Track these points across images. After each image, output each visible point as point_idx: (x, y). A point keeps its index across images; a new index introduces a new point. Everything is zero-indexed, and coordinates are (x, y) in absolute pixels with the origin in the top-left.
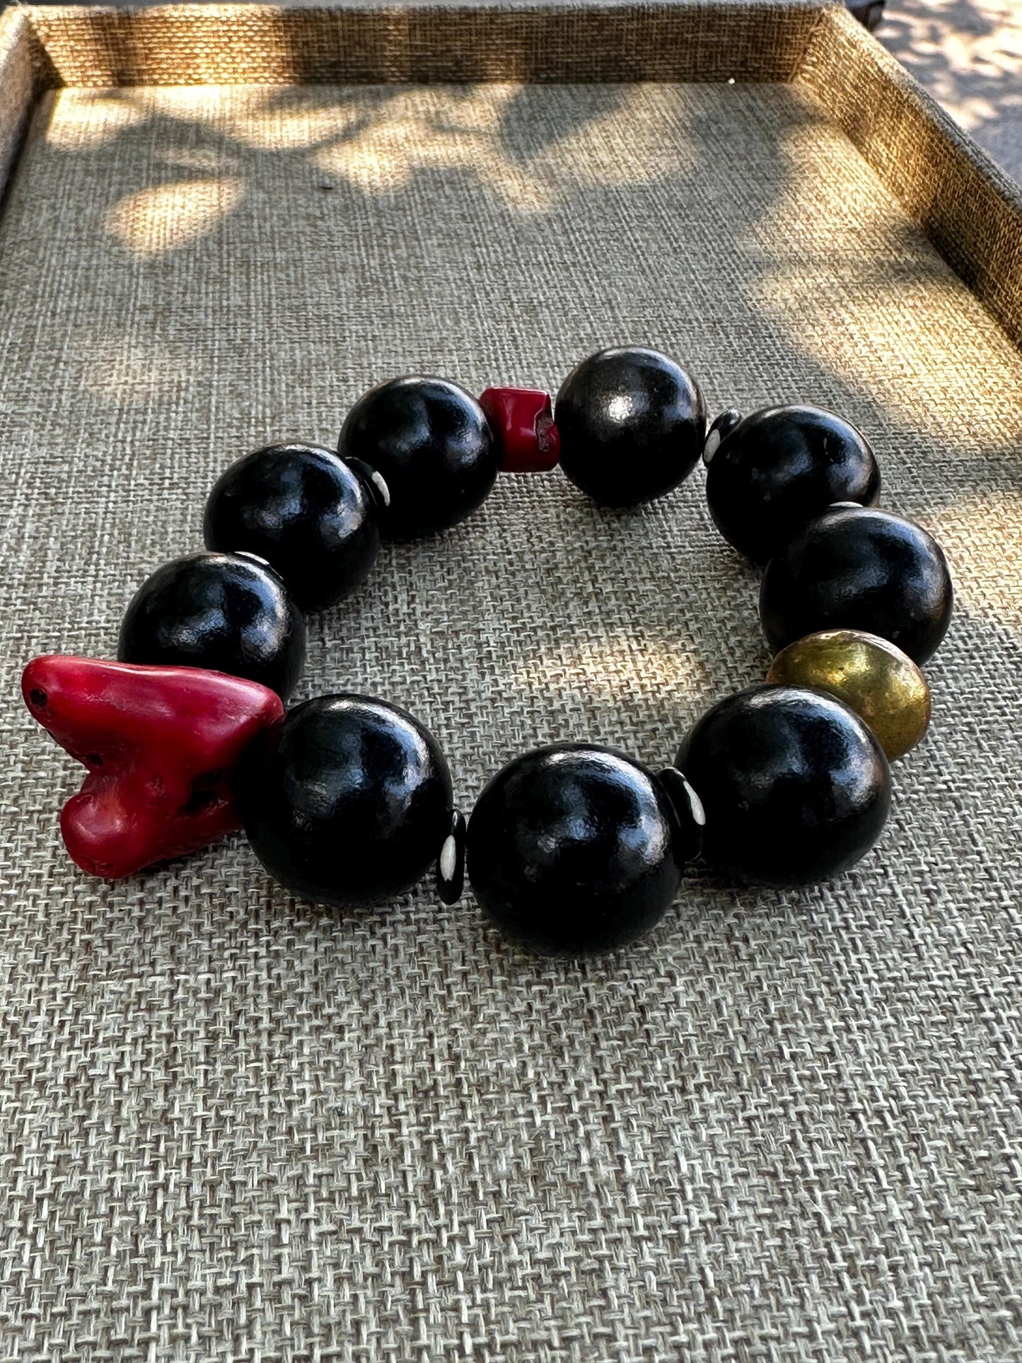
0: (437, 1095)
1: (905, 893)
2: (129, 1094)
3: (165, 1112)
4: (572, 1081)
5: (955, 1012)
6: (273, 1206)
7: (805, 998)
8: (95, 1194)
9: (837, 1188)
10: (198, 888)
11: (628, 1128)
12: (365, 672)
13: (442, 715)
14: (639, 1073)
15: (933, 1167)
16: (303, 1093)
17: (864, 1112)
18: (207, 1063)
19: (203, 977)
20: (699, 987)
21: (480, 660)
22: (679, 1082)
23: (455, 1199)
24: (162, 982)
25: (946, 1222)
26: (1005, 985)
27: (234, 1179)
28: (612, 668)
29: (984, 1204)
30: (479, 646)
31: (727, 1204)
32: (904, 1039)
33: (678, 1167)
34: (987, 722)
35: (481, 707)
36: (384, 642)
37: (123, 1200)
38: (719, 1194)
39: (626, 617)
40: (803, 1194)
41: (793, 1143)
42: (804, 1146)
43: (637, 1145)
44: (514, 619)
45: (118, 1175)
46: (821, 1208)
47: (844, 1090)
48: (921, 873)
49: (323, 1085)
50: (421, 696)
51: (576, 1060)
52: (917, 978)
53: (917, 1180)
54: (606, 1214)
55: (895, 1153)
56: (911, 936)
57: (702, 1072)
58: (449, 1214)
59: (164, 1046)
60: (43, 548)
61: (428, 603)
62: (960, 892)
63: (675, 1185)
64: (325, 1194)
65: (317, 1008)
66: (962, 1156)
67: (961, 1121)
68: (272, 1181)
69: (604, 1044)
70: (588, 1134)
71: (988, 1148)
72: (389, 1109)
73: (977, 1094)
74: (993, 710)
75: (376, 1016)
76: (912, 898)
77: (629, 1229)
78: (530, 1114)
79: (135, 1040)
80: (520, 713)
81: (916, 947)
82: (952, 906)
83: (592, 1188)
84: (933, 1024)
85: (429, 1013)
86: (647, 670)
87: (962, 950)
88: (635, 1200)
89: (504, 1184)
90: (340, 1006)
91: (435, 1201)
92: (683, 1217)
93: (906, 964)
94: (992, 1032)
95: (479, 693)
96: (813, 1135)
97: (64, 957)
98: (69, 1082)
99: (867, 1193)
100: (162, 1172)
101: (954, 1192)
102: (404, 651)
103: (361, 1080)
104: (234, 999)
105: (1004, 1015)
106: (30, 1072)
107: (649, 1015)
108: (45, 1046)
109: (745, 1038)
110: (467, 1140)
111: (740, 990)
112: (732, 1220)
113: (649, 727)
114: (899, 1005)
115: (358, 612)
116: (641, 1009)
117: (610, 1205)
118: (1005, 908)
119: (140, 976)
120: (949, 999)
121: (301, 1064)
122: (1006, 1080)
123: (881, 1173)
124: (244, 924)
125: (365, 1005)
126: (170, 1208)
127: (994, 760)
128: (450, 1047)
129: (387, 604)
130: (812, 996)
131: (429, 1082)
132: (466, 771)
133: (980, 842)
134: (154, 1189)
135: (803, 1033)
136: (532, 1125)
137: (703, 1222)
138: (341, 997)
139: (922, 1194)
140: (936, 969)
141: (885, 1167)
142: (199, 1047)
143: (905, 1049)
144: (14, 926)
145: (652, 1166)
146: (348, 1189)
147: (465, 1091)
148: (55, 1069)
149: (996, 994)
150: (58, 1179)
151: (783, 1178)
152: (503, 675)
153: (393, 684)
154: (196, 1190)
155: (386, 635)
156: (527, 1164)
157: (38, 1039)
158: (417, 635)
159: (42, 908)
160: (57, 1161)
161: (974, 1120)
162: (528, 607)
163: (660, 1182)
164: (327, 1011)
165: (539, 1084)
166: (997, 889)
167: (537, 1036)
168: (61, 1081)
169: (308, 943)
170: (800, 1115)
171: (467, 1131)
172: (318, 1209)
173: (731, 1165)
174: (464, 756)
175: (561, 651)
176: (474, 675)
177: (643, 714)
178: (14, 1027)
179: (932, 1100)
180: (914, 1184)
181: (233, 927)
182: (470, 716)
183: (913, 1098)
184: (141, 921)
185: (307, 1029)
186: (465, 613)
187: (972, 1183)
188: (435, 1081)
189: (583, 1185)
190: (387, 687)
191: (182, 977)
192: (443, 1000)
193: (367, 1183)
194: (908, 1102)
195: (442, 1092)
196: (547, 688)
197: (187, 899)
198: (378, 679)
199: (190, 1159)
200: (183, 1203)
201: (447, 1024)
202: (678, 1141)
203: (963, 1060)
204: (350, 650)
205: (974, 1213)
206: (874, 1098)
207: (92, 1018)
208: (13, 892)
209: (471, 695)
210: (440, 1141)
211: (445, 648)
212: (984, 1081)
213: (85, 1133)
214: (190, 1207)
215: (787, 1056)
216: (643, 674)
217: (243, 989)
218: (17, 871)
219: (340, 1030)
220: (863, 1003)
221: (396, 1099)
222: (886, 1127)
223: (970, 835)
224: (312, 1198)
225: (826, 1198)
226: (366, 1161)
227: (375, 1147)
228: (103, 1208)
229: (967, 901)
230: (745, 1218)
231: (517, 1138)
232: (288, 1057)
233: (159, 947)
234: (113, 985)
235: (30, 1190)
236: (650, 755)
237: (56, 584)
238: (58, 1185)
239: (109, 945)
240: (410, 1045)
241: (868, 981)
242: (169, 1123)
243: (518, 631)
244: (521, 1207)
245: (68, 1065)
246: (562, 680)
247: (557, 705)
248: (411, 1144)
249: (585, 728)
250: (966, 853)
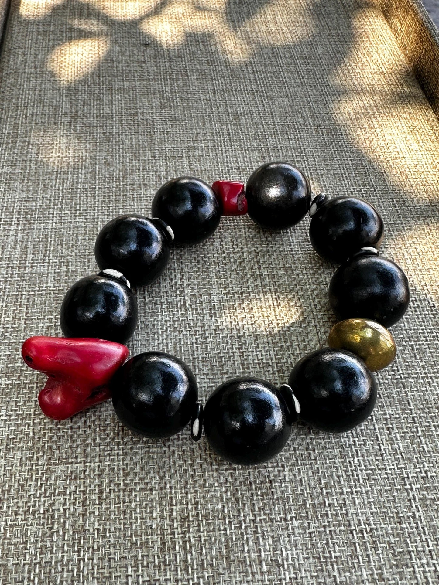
0: (189, 521)
1: (379, 429)
2: (69, 518)
3: (83, 526)
4: (242, 515)
5: (395, 485)
6: (125, 569)
7: (336, 478)
8: (56, 562)
9: (343, 564)
10: (94, 421)
11: (263, 537)
12: (162, 315)
13: (194, 337)
14: (268, 512)
15: (381, 556)
16: (136, 519)
17: (356, 530)
18: (99, 504)
19: (97, 464)
20: (294, 472)
21: (211, 309)
22: (284, 516)
23: (195, 567)
24: (81, 466)
25: (384, 580)
26: (416, 473)
27: (110, 557)
28: (265, 314)
29: (399, 572)
30: (210, 302)
31: (300, 571)
32: (373, 498)
33: (282, 555)
34: (419, 345)
35: (210, 334)
36: (170, 300)
37: (67, 565)
38: (297, 566)
39: (272, 288)
40: (330, 567)
41: (327, 544)
42: (331, 545)
43: (267, 544)
44: (225, 288)
45: (65, 554)
46: (336, 573)
47: (349, 521)
48: (386, 419)
49: (144, 515)
50: (185, 327)
51: (244, 505)
52: (380, 469)
53: (374, 561)
54: (253, 574)
55: (366, 549)
56: (380, 449)
57: (293, 512)
58: (193, 573)
59: (82, 496)
60: (26, 247)
61: (189, 279)
62: (402, 428)
63: (280, 562)
64: (145, 564)
65: (142, 479)
66: (392, 551)
67: (393, 535)
68: (125, 558)
69: (255, 498)
70: (247, 538)
71: (402, 547)
72: (170, 526)
73: (400, 523)
74: (422, 339)
75: (166, 483)
76: (382, 431)
77: (262, 581)
78: (225, 529)
79: (70, 493)
80: (226, 337)
81: (382, 455)
82: (398, 435)
83: (248, 563)
84: (386, 491)
85: (186, 482)
86: (280, 315)
87: (400, 456)
88: (265, 569)
89: (214, 560)
90: (151, 478)
91: (188, 567)
92: (283, 576)
93: (377, 462)
94: (409, 495)
95: (210, 326)
96: (336, 541)
97: (41, 454)
98: (46, 511)
99: (354, 567)
100: (82, 553)
101: (388, 567)
102: (179, 304)
103: (160, 513)
104: (109, 474)
105: (414, 487)
106: (29, 507)
107: (273, 485)
108: (35, 496)
109: (311, 496)
110: (200, 541)
111: (310, 474)
112: (302, 578)
113: (279, 345)
114: (373, 482)
115: (160, 283)
116: (271, 482)
117: (255, 570)
118: (419, 437)
119: (72, 463)
120: (393, 479)
121: (136, 505)
122: (412, 517)
123: (360, 558)
124: (113, 439)
125: (161, 478)
126: (86, 569)
127: (421, 364)
128: (194, 498)
129: (171, 280)
130: (339, 477)
131: (186, 514)
132: (203, 366)
133: (411, 404)
134: (79, 560)
135: (334, 494)
136: (226, 534)
137: (290, 578)
138: (152, 474)
139: (375, 568)
140: (389, 465)
141: (362, 555)
142: (95, 497)
143: (374, 502)
144: (20, 439)
145: (272, 553)
146: (154, 562)
147: (200, 519)
148: (39, 506)
149: (412, 477)
150: (42, 556)
151: (322, 560)
152: (220, 317)
153: (174, 321)
154: (96, 561)
155: (171, 296)
156: (224, 551)
157: (32, 492)
158: (184, 296)
159: (31, 430)
160: (41, 548)
161: (398, 535)
162: (231, 282)
163: (275, 560)
164: (146, 481)
165: (229, 516)
166: (417, 427)
167: (229, 494)
168: (42, 512)
169: (139, 448)
170: (330, 531)
171: (200, 536)
172: (142, 570)
173: (303, 554)
174: (203, 358)
175: (244, 305)
176: (207, 317)
177: (277, 338)
178: (23, 486)
179: (383, 526)
180: (373, 563)
181: (108, 440)
182: (205, 338)
183: (375, 524)
184: (72, 437)
185: (138, 489)
186: (204, 285)
187: (395, 563)
188: (188, 514)
189: (245, 561)
190: (172, 323)
191: (88, 464)
192: (192, 476)
193: (162, 560)
194: (374, 526)
195: (191, 519)
196: (238, 324)
197: (90, 427)
198: (168, 319)
199: (93, 547)
200: (91, 567)
201: (194, 487)
202: (282, 542)
203: (396, 508)
204: (156, 304)
205: (395, 576)
206: (360, 524)
207: (53, 482)
208: (19, 422)
209: (206, 328)
210: (190, 541)
211: (196, 303)
212: (404, 517)
213: (51, 536)
214: (93, 569)
215: (327, 505)
216: (278, 318)
217: (113, 469)
218: (21, 412)
219: (151, 490)
220: (359, 480)
221: (173, 521)
222: (363, 537)
223: (408, 401)
224: (140, 566)
225: (338, 569)
226: (161, 549)
227: (165, 543)
228: (60, 569)
229: (404, 433)
230: (307, 577)
231: (220, 541)
232: (130, 502)
233: (79, 450)
234: (61, 467)
235: (31, 561)
236: (279, 359)
237: (32, 267)
238: (42, 558)
239: (59, 448)
240: (179, 496)
241: (361, 470)
242: (84, 531)
243: (226, 294)
244: (221, 571)
245: (44, 504)
246: (245, 320)
247: (242, 333)
248: (179, 542)
249: (253, 345)
250: (406, 410)
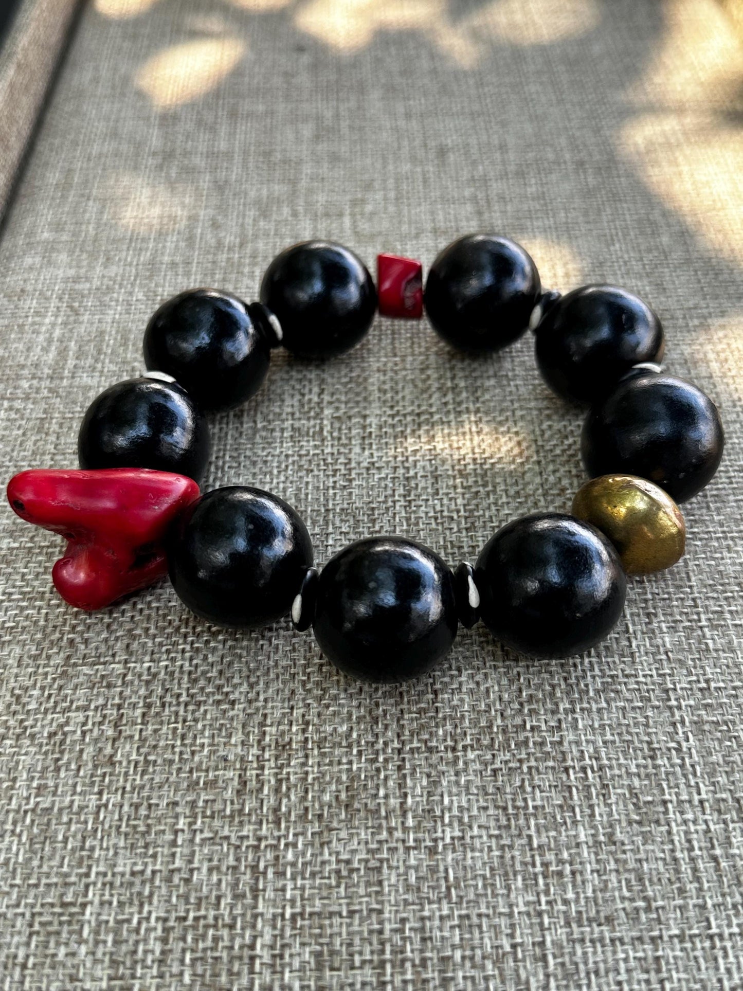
0: (291, 749)
1: (632, 615)
2: (89, 744)
3: (111, 756)
4: (381, 741)
5: (650, 700)
6: (173, 820)
7: (548, 688)
8: (61, 810)
9: (545, 818)
10: (150, 602)
11: (413, 773)
12: (281, 447)
13: (331, 480)
14: (426, 737)
15: (614, 807)
16: (203, 745)
17: (574, 768)
18: (142, 724)
19: (146, 665)
20: (477, 678)
21: (363, 438)
22: (452, 744)
23: (293, 818)
24: (119, 668)
25: (614, 843)
26: (690, 682)
27: (152, 801)
28: (455, 445)
29: (642, 832)
30: (364, 427)
31: (471, 827)
32: (610, 719)
33: (442, 801)
34: (717, 489)
35: (359, 474)
36: (297, 425)
37: (78, 814)
38: (466, 820)
39: (471, 406)
40: (522, 822)
41: (522, 787)
42: (529, 789)
43: (418, 786)
44: (392, 407)
45: (76, 798)
46: (533, 831)
47: (563, 753)
48: (646, 601)
49: (216, 740)
50: (318, 465)
51: (386, 727)
52: (627, 676)
53: (601, 815)
54: (390, 830)
55: (589, 797)
56: (631, 646)
57: (469, 738)
58: (287, 828)
59: (115, 712)
60: (66, 349)
61: (332, 394)
62: (671, 615)
63: (438, 813)
64: (208, 813)
65: (219, 688)
66: (635, 800)
67: (639, 776)
68: (176, 804)
69: (406, 716)
70: (386, 778)
71: (654, 795)
72: (258, 757)
73: (653, 758)
74: (724, 480)
75: (258, 694)
76: (636, 619)
77: (404, 841)
78: (350, 763)
79: (96, 708)
80: (385, 478)
81: (632, 655)
82: (663, 625)
83: (383, 813)
84: (633, 708)
85: (293, 692)
86: (479, 446)
87: (664, 657)
88: (410, 822)
89: (326, 809)
90: (235, 686)
91: (280, 819)
92: (439, 834)
93: (622, 666)
94: (673, 715)
95: (359, 463)
96: (537, 782)
97: (55, 650)
98: (52, 735)
99: (565, 823)
100: (105, 797)
101: (624, 824)
102: (311, 431)
103: (242, 737)
104: (165, 680)
105: (683, 703)
106: (26, 728)
107: (440, 696)
108: (37, 711)
109: (502, 715)
110: (306, 779)
111: (505, 681)
112: (472, 837)
113: (474, 490)
114: (612, 695)
115: (283, 401)
116: (435, 693)
117: (393, 824)
118: (701, 628)
119: (104, 663)
120: (648, 691)
121: (204, 726)
122: (675, 749)
123: (577, 810)
124: (178, 629)
125: (251, 686)
126: (108, 819)
127: (716, 518)
128: (303, 716)
129: (303, 395)
130: (553, 687)
131: (287, 739)
132: (342, 521)
133: (693, 579)
134: (99, 808)
135: (542, 712)
136: (349, 770)
137: (453, 838)
138: (236, 680)
139: (602, 824)
140: (643, 670)
141: (581, 806)
142: (139, 712)
143: (610, 725)
144: (24, 628)
145: (425, 799)
146: (224, 810)
147: (310, 746)
148: (43, 726)
149: (682, 689)
150: (38, 799)
151: (510, 811)
152: (378, 449)
153: (300, 456)
154: (126, 808)
155: (300, 419)
156: (343, 796)
157: (33, 706)
158: (322, 419)
159: (43, 616)
160: (38, 788)
161: (648, 776)
162: (403, 398)
163: (429, 811)
164: (225, 690)
165: (359, 742)
166: (698, 614)
167: (362, 710)
168: (46, 734)
169: (219, 642)
170: (530, 768)
171: (307, 773)
172: (203, 823)
173: (478, 801)
174: (342, 510)
175: (421, 432)
176: (357, 450)
177: (471, 480)
178: (18, 697)
179: (622, 761)
180: (598, 818)
181: (169, 630)
182: (350, 481)
183: (609, 759)
184: (109, 626)
185: (211, 701)
186: (357, 403)
187: (637, 818)
188: (291, 739)
189: (378, 811)
190: (296, 458)
191: (132, 665)
192: (304, 683)
193: (236, 807)
194: (605, 762)
195: (294, 746)
196: (407, 460)
197: (141, 610)
198: (290, 452)
199: (124, 788)
200: (116, 817)
201: (304, 700)
202: (445, 783)
203: (649, 734)
204: (273, 430)
205: (635, 838)
206: (582, 758)
207: (70, 692)
208: (25, 604)
209: (353, 465)
210: (288, 779)
211: (340, 429)
212: (660, 749)
213: (57, 770)
214: (120, 819)
215: (528, 727)
216: (477, 450)
217: (172, 673)
218: (28, 589)
219: (233, 703)
220: (587, 692)
221: (263, 750)
222: (587, 778)
223: (687, 573)
224: (200, 816)
225: (537, 825)
226: (238, 791)
227: (245, 783)
228: (65, 819)
229: (675, 621)
230: (481, 837)
231: (339, 781)
232: (196, 720)
233: (119, 644)
234: (86, 670)
235: (20, 806)
236: (471, 511)
237: (73, 377)
238: (37, 804)
239: (86, 642)
240: (278, 714)
241: (593, 677)
242: (113, 764)
243: (393, 416)
244: (335, 824)
245: (51, 723)
246: (419, 454)
247: (412, 473)
248: (269, 781)
249: (429, 490)
250: (681, 587)
